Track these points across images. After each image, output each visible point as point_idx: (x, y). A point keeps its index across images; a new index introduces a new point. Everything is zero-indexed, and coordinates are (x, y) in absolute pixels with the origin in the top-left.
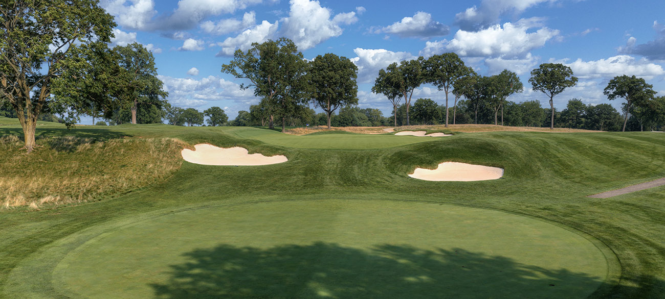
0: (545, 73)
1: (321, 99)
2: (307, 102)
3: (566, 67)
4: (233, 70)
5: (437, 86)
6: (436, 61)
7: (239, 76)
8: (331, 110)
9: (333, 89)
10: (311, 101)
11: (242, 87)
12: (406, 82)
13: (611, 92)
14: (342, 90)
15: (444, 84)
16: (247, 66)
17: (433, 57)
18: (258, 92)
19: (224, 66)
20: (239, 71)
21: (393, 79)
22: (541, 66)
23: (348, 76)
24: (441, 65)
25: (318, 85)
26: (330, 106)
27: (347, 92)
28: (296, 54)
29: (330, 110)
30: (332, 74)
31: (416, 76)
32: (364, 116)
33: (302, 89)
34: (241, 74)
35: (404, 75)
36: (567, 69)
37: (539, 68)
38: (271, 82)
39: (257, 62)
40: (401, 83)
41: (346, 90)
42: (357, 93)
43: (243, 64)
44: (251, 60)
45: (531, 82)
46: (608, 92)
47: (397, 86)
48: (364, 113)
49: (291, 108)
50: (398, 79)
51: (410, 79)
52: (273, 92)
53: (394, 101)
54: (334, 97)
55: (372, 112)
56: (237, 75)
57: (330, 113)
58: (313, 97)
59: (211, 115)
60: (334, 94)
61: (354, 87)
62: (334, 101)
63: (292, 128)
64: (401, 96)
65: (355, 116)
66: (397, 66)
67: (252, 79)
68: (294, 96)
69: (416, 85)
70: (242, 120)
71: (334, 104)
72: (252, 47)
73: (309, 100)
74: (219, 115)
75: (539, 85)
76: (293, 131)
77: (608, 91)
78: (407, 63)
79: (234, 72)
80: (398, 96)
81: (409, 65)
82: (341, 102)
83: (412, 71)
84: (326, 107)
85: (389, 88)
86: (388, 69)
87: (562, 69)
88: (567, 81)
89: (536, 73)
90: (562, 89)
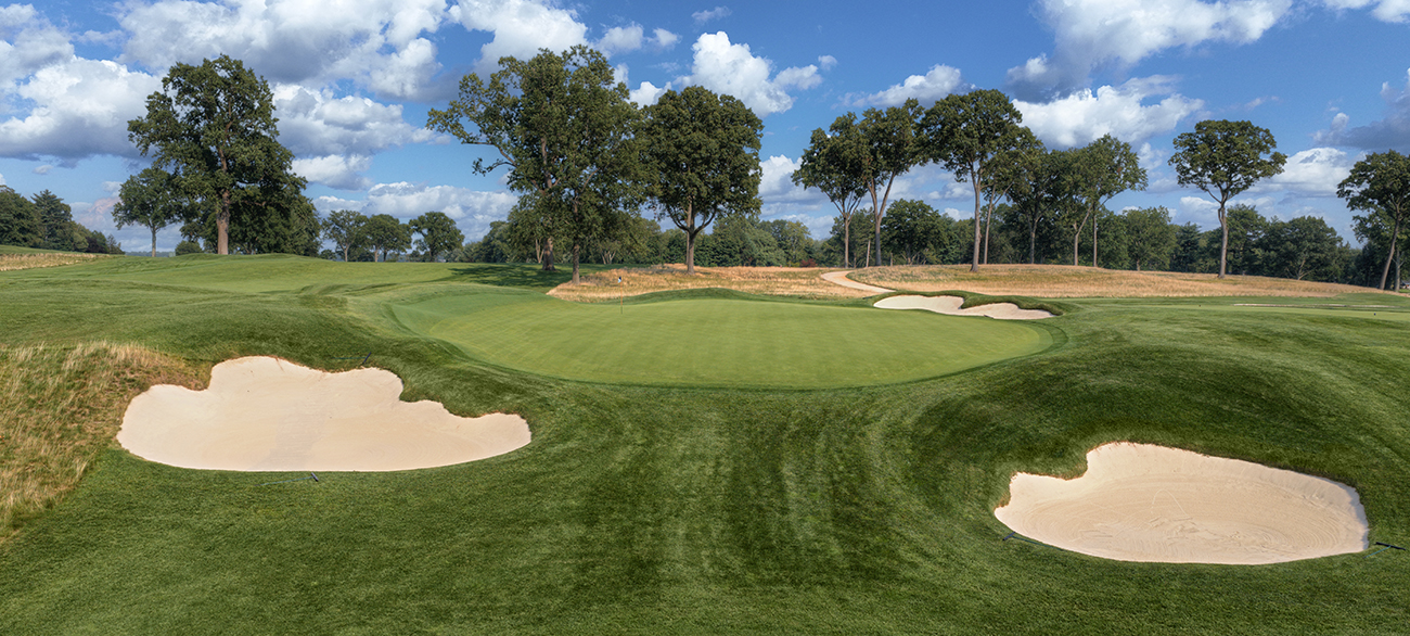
0: (1210, 141)
1: (670, 200)
2: (636, 205)
3: (1261, 130)
4: (457, 125)
5: (954, 171)
6: (952, 110)
7: (470, 140)
8: (696, 227)
9: (701, 177)
10: (646, 205)
11: (477, 166)
12: (875, 159)
13: (1356, 191)
14: (723, 178)
15: (972, 167)
16: (491, 114)
17: (947, 99)
18: (516, 182)
19: (433, 113)
20: (472, 128)
21: (846, 153)
22: (1199, 127)
23: (740, 142)
24: (966, 120)
25: (664, 165)
26: (693, 217)
27: (737, 185)
28: (612, 87)
29: (692, 226)
30: (697, 136)
31: (899, 145)
32: (769, 237)
33: (625, 173)
34: (474, 135)
35: (871, 143)
36: (1261, 133)
37: (1194, 131)
38: (549, 154)
39: (515, 105)
40: (865, 162)
41: (732, 179)
42: (760, 186)
43: (481, 109)
44: (500, 101)
45: (1175, 165)
46: (1349, 192)
47: (855, 169)
48: (769, 230)
49: (594, 220)
50: (858, 152)
51: (886, 153)
52: (554, 180)
53: (843, 205)
54: (704, 195)
55: (787, 227)
56: (464, 136)
57: (693, 233)
58: (652, 195)
59: (425, 231)
60: (704, 189)
61: (751, 172)
62: (702, 206)
63: (600, 269)
64: (860, 194)
65: (749, 237)
66: (856, 122)
67: (502, 148)
68: (604, 191)
69: (898, 168)
70: (499, 242)
71: (703, 211)
72: (501, 68)
73: (641, 201)
74: (443, 230)
75: (1193, 173)
76: (600, 279)
77: (1346, 188)
78: (878, 115)
79: (456, 129)
80: (855, 194)
81: (884, 120)
82: (720, 206)
83: (890, 134)
84: (683, 219)
85: (834, 175)
86: (834, 128)
87: (1251, 134)
88: (1262, 164)
89: (1186, 144)
90: (1249, 182)
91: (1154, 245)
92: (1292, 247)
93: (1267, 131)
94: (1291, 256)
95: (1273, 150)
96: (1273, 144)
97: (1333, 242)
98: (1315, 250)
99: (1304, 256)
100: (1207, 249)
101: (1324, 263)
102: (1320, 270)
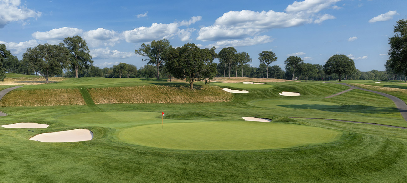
0: (265, 55)
4: (140, 52)
11: (142, 60)
46: (286, 63)
56: (142, 55)
87: (272, 54)
88: (274, 59)
89: (261, 55)
90: (271, 62)
91: (247, 72)
92: (273, 72)
93: (274, 53)
94: (273, 74)
95: (275, 57)
96: (275, 55)
97: (281, 71)
98: (277, 72)
99: (275, 74)
100: (256, 72)
101: (279, 75)
102: (278, 77)
